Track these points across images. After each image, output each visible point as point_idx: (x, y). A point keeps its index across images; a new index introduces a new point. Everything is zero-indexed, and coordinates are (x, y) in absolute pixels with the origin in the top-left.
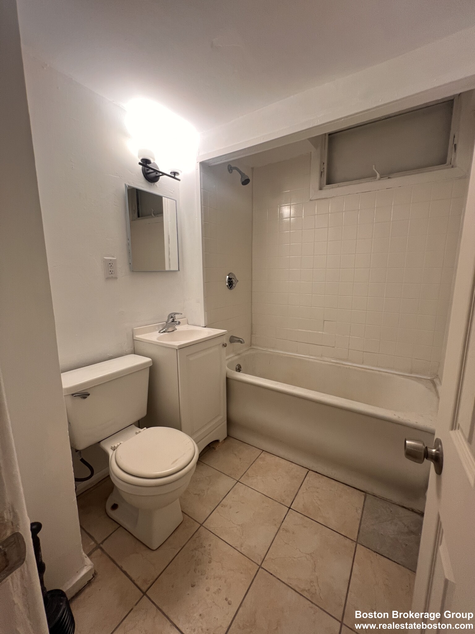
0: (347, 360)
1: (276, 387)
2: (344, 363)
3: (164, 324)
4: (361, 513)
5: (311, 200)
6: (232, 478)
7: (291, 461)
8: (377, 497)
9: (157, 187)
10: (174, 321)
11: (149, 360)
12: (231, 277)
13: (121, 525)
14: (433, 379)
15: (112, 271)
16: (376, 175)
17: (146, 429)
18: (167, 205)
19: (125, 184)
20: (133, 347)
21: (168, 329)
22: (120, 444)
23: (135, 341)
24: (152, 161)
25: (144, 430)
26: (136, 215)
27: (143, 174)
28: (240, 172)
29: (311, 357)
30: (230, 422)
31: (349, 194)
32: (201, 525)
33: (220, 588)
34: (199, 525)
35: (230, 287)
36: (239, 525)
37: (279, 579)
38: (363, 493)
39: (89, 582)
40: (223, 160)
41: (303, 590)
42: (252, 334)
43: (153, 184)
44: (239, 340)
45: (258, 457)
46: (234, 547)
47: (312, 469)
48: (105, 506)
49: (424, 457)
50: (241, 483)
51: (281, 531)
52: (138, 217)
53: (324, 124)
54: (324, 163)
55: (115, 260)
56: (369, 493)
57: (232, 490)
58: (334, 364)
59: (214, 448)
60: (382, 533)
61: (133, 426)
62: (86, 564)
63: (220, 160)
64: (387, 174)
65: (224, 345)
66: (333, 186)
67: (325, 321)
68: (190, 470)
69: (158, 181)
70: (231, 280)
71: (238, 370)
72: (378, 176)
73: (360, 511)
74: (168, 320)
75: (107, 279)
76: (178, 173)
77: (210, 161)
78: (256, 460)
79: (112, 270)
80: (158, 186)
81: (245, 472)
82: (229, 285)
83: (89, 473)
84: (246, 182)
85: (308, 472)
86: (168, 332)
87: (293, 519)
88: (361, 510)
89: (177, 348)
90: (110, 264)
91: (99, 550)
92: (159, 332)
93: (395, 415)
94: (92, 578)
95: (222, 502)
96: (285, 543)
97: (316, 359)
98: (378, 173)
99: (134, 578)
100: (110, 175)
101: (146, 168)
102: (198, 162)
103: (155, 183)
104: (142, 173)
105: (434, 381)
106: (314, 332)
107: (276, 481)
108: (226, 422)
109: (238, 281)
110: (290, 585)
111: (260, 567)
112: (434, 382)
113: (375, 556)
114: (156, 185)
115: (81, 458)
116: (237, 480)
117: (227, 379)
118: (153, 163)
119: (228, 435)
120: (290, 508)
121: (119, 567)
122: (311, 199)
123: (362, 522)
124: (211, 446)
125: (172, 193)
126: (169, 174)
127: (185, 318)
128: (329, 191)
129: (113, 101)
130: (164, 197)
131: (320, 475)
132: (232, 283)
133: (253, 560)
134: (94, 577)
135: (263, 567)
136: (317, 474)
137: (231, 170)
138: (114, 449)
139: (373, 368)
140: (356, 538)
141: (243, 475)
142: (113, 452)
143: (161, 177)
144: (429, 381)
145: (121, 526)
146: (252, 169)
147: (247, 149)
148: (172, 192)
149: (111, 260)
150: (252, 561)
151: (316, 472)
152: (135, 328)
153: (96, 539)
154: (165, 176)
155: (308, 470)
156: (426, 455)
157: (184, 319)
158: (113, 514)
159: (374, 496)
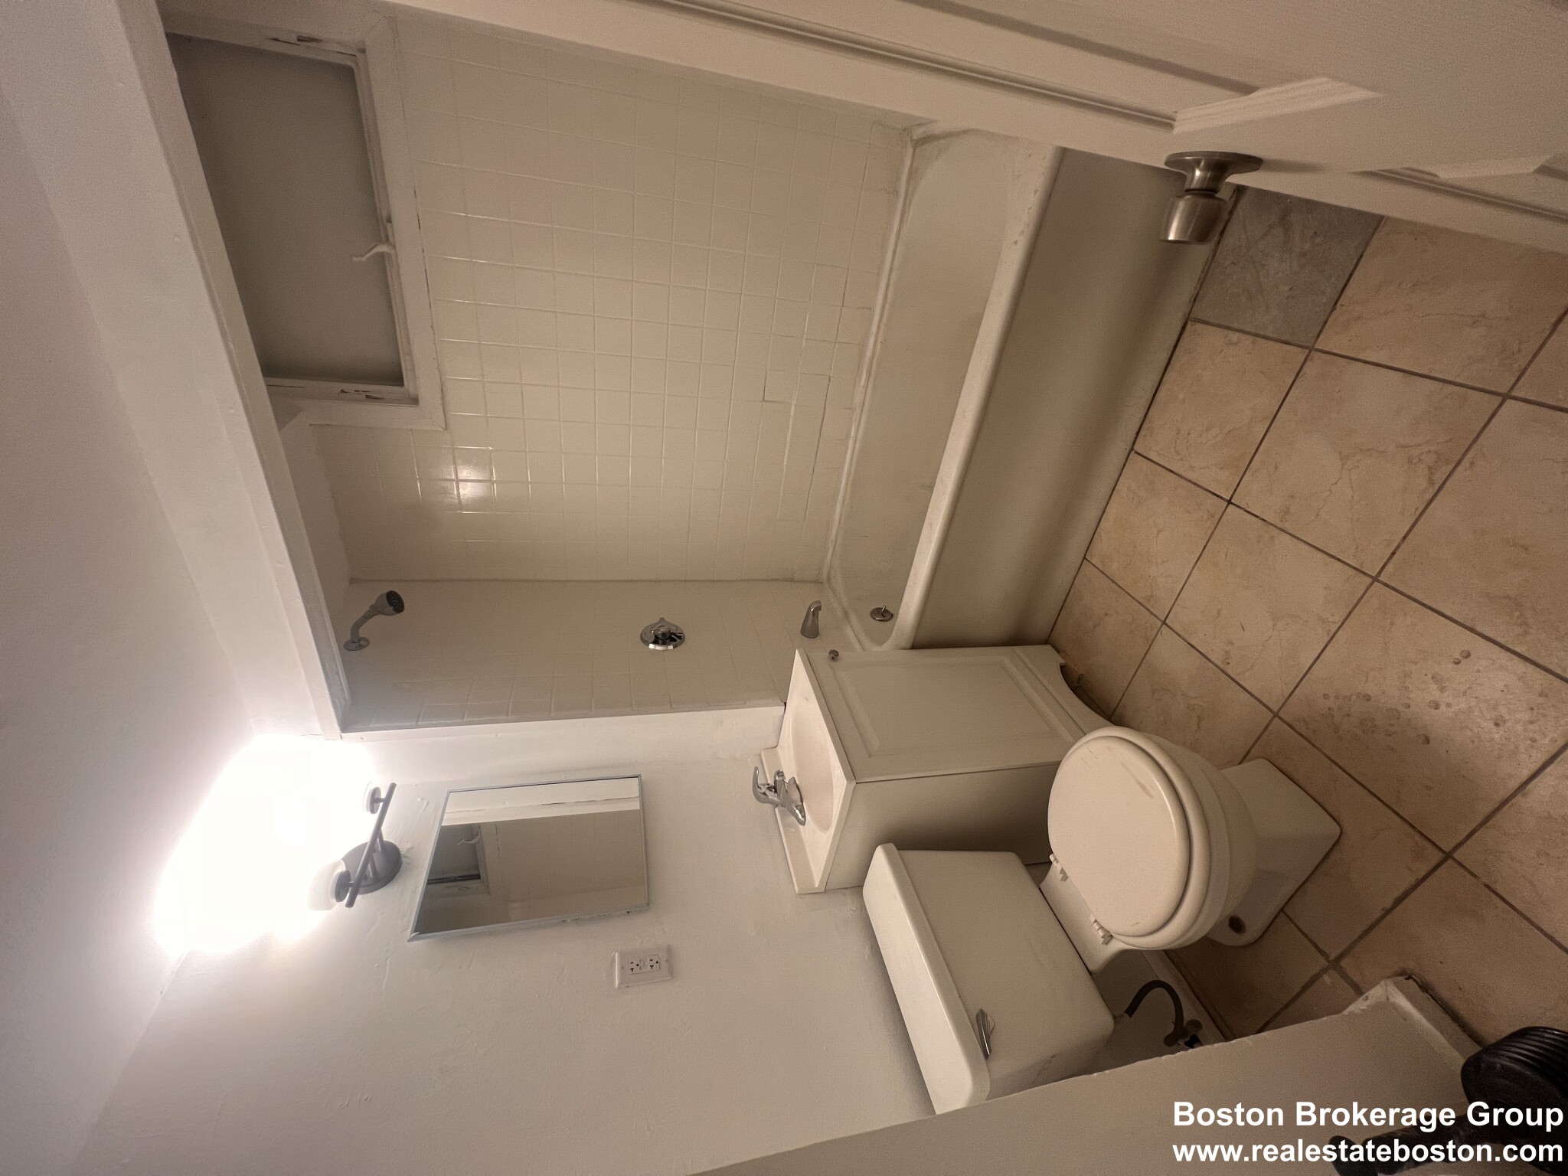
0: (862, 347)
1: (938, 528)
2: (869, 353)
3: (780, 812)
4: (1237, 334)
5: (446, 429)
6: (1156, 636)
7: (1110, 492)
8: (1198, 293)
9: (412, 848)
10: (775, 788)
11: (879, 854)
12: (653, 639)
13: (1278, 910)
14: (912, 140)
15: (652, 963)
16: (381, 255)
17: (1054, 856)
18: (460, 814)
19: (408, 941)
20: (844, 891)
21: (793, 802)
22: (1096, 921)
23: (828, 888)
24: (342, 868)
25: (1056, 859)
26: (473, 884)
27: (378, 889)
28: (367, 617)
29: (853, 435)
30: (1016, 639)
31: (432, 327)
32: (1276, 715)
33: (1430, 676)
34: (1276, 719)
35: (678, 640)
36: (1274, 625)
37: (1404, 538)
38: (1189, 327)
39: (1425, 987)
40: (337, 667)
41: (1431, 482)
42: (792, 580)
43: (404, 860)
44: (814, 615)
45: (1100, 570)
46: (1328, 639)
47: (1131, 444)
48: (1235, 947)
49: (1212, 197)
50: (1168, 615)
51: (1287, 526)
52: (480, 878)
53: (243, 398)
54: (342, 391)
55: (622, 956)
56: (1188, 310)
57: (1186, 637)
58: (871, 379)
59: (1079, 679)
60: (1286, 288)
61: (1042, 885)
62: (1384, 999)
63: (336, 676)
64: (379, 226)
65: (833, 658)
66: (406, 369)
67: (765, 399)
68: (1164, 750)
69: (397, 844)
70: (660, 637)
71: (884, 617)
72: (383, 248)
73: (1234, 337)
74: (772, 802)
75: (671, 973)
76: (375, 792)
77: (338, 704)
78: (1108, 577)
79: (649, 963)
80: (409, 845)
81: (1140, 603)
82: (675, 643)
83: (1159, 991)
84: (395, 602)
85: (1137, 453)
86: (802, 802)
87: (1256, 494)
88: (1230, 333)
89: (854, 783)
90: (632, 969)
91: (1344, 963)
92: (803, 823)
93: (1016, 242)
94: (1415, 980)
95: (1218, 663)
96: (1316, 517)
97: (857, 423)
98: (375, 251)
99: (1411, 880)
100: (384, 987)
101: (363, 883)
102: (341, 738)
103: (402, 853)
104: (373, 893)
105: (918, 141)
106: (791, 426)
107: (1161, 531)
108: (1015, 648)
109: (662, 619)
110: (1418, 513)
111: (1375, 579)
112: (921, 139)
113: (1344, 308)
114: (409, 850)
115: (1126, 1015)
116: (1162, 626)
117: (915, 646)
118: (346, 867)
119: (1046, 642)
120: (1229, 502)
121: (1383, 917)
122: (444, 426)
123: (1262, 333)
124: (1075, 684)
125: (428, 803)
126: (376, 816)
127: (760, 755)
128: (422, 379)
129: (162, 993)
130: (441, 821)
131: (1144, 425)
132: (668, 635)
133: (1359, 596)
134: (1409, 978)
135: (1376, 572)
136: (1143, 432)
137: (362, 642)
138: (1109, 937)
139: (883, 285)
140: (1300, 350)
141: (1148, 610)
142: (1116, 939)
143: (385, 838)
144: (918, 150)
145: (1282, 910)
146: (353, 581)
147: (309, 607)
148: (425, 803)
149: (623, 968)
150: (1362, 597)
151: (1138, 433)
152: (797, 889)
153: (1316, 971)
154: (383, 828)
155: (1133, 453)
156: (1209, 193)
157: (764, 760)
158: (1254, 927)
159: (1195, 300)
